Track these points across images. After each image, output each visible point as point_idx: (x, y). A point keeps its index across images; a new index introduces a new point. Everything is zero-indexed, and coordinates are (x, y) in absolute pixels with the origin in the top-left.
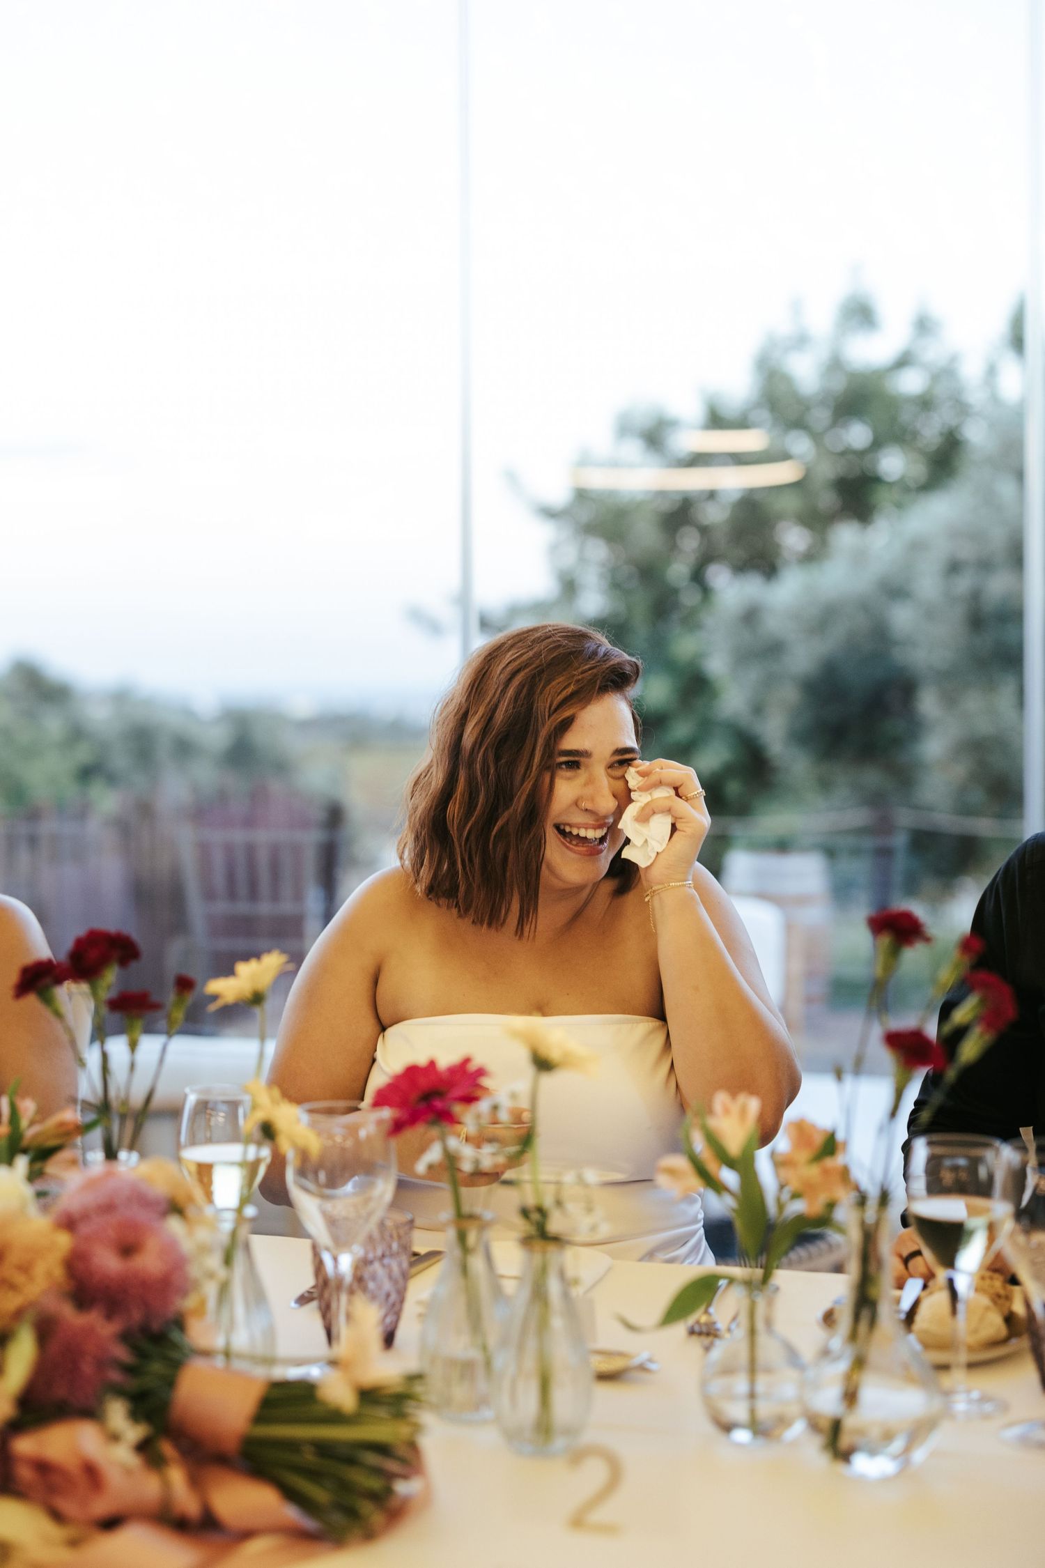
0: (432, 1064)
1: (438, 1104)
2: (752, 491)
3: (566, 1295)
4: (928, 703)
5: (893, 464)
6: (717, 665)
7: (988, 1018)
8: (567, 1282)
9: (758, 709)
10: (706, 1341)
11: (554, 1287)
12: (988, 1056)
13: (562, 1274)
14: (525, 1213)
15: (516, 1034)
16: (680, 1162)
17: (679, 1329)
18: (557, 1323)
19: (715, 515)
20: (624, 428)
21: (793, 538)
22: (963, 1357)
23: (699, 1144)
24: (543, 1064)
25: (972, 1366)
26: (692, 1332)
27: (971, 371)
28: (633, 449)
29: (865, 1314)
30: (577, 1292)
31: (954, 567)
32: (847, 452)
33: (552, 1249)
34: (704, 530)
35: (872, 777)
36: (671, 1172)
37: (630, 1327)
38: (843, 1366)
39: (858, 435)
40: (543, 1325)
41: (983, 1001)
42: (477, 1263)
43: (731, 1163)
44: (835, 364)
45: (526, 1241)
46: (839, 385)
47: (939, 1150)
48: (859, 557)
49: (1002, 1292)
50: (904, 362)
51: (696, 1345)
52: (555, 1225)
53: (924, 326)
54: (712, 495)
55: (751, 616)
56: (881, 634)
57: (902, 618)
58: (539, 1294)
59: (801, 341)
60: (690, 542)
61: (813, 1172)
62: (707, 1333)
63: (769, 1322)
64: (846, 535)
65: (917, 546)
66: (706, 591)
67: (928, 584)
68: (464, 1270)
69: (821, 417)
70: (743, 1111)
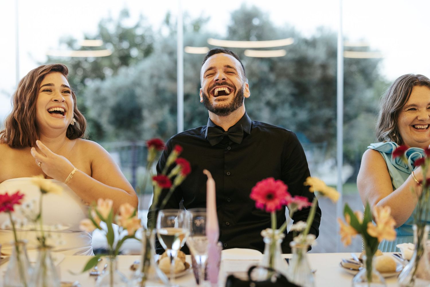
0: (7, 194)
1: (9, 205)
2: (97, 58)
3: (52, 264)
4: (145, 113)
5: (135, 52)
6: (89, 103)
7: (184, 172)
8: (52, 260)
9: (100, 115)
10: (95, 277)
11: (48, 262)
12: (184, 183)
13: (50, 257)
14: (38, 239)
15: (35, 183)
16: (88, 221)
17: (87, 274)
18: (49, 273)
19: (86, 66)
20: (61, 42)
21: (108, 72)
22: (174, 276)
23: (94, 214)
24: (44, 191)
25: (177, 278)
26: (91, 275)
27: (155, 29)
28: (65, 46)
29: (147, 263)
30: (56, 264)
31: (152, 77)
32: (123, 50)
33: (47, 250)
34: (84, 70)
35: (130, 134)
36: (85, 225)
37: (72, 273)
38: (140, 280)
39: (125, 45)
40: (45, 274)
41: (181, 168)
42: (22, 257)
43: (104, 221)
44: (119, 27)
45: (39, 248)
46: (120, 32)
47: (167, 214)
48: (127, 75)
49: (183, 256)
50: (137, 26)
51: (92, 279)
52: (48, 242)
53: (142, 17)
54: (86, 59)
55: (97, 90)
56: (132, 96)
57: (138, 91)
58: (43, 264)
59: (110, 20)
60: (80, 73)
61: (130, 221)
62: (95, 276)
63: (116, 269)
64: (123, 70)
65: (142, 72)
66: (84, 85)
67: (146, 82)
68: (18, 259)
69: (116, 40)
70: (107, 205)
